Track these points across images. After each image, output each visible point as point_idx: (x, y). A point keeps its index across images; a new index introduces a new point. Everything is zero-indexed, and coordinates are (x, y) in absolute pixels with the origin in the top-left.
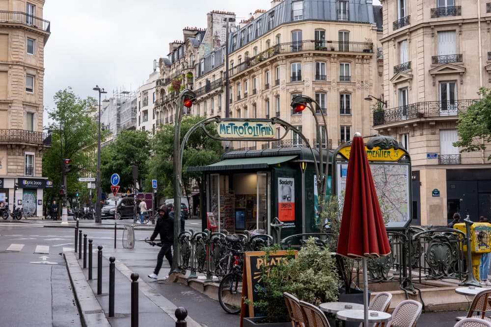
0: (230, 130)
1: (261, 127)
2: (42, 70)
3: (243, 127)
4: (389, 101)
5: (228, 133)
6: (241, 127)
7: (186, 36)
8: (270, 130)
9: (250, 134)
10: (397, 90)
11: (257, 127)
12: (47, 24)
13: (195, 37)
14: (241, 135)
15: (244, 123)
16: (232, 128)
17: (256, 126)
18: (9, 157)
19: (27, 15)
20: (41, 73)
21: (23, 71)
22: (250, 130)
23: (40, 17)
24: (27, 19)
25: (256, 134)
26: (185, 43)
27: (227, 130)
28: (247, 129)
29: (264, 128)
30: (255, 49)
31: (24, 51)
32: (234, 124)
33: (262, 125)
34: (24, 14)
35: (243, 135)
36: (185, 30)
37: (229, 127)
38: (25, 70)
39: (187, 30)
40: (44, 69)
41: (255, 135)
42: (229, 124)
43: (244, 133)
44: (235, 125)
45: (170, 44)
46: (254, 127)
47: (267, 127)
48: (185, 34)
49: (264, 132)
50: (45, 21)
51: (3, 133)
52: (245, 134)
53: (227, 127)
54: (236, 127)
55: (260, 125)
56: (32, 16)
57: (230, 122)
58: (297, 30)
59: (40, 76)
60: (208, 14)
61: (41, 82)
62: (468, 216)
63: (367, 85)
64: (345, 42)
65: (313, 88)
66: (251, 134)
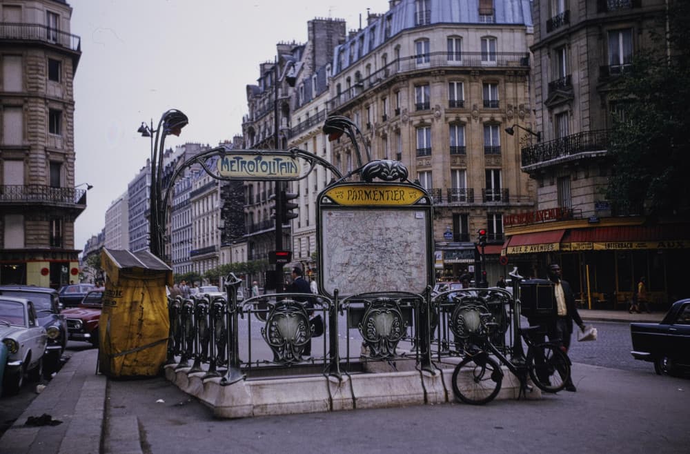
0: (235, 166)
1: (280, 162)
2: (72, 103)
3: (255, 161)
4: (543, 131)
5: (232, 170)
6: (251, 163)
7: (280, 53)
8: (292, 166)
9: (263, 171)
10: (554, 116)
11: (274, 163)
12: (76, 41)
13: (292, 55)
14: (250, 173)
15: (256, 156)
16: (238, 163)
17: (272, 161)
18: (28, 223)
19: (48, 28)
20: (70, 107)
21: (44, 106)
22: (264, 167)
23: (66, 31)
24: (48, 33)
25: (272, 172)
26: (278, 63)
27: (232, 166)
28: (259, 165)
29: (284, 164)
30: (368, 67)
31: (44, 78)
32: (242, 158)
33: (281, 160)
34: (44, 27)
35: (255, 174)
36: (278, 45)
37: (234, 162)
38: (46, 104)
39: (282, 45)
40: (74, 102)
41: (271, 174)
42: (234, 158)
43: (255, 170)
44: (243, 160)
45: (261, 65)
46: (270, 163)
47: (288, 163)
48: (279, 51)
49: (284, 170)
50: (74, 36)
51: (18, 190)
52: (257, 171)
53: (232, 162)
54: (244, 163)
55: (278, 160)
56: (56, 30)
57: (234, 156)
58: (423, 39)
59: (69, 111)
60: (309, 22)
61: (70, 120)
62: (516, 268)
63: (522, 112)
64: (491, 54)
65: (446, 119)
66: (265, 171)
